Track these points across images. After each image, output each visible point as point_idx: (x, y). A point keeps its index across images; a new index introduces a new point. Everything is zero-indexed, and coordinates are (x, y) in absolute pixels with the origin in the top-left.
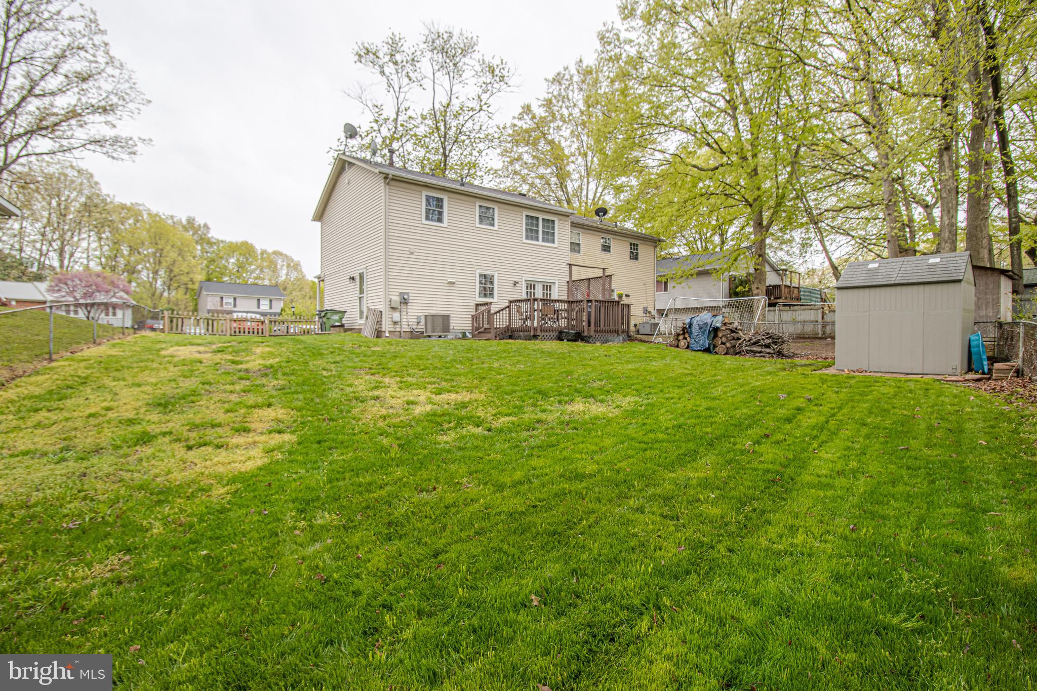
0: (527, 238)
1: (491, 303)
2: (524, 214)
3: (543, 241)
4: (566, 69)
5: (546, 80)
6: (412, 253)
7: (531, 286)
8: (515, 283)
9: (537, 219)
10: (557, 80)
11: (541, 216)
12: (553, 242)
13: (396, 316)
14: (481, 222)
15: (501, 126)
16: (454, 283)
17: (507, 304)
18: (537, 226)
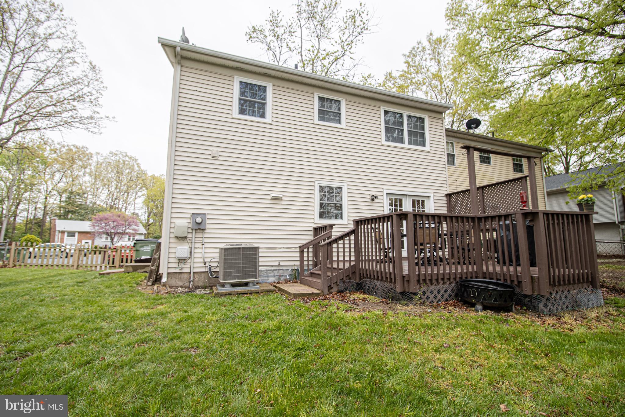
0: (388, 139)
1: (331, 226)
2: (383, 109)
3: (410, 143)
4: (419, 43)
5: (404, 55)
6: (215, 158)
7: (396, 202)
8: (374, 198)
9: (401, 116)
10: (412, 54)
11: (406, 113)
12: (424, 145)
13: (183, 250)
14: (321, 118)
15: (366, 75)
16: (280, 199)
17: (352, 227)
18: (401, 124)
